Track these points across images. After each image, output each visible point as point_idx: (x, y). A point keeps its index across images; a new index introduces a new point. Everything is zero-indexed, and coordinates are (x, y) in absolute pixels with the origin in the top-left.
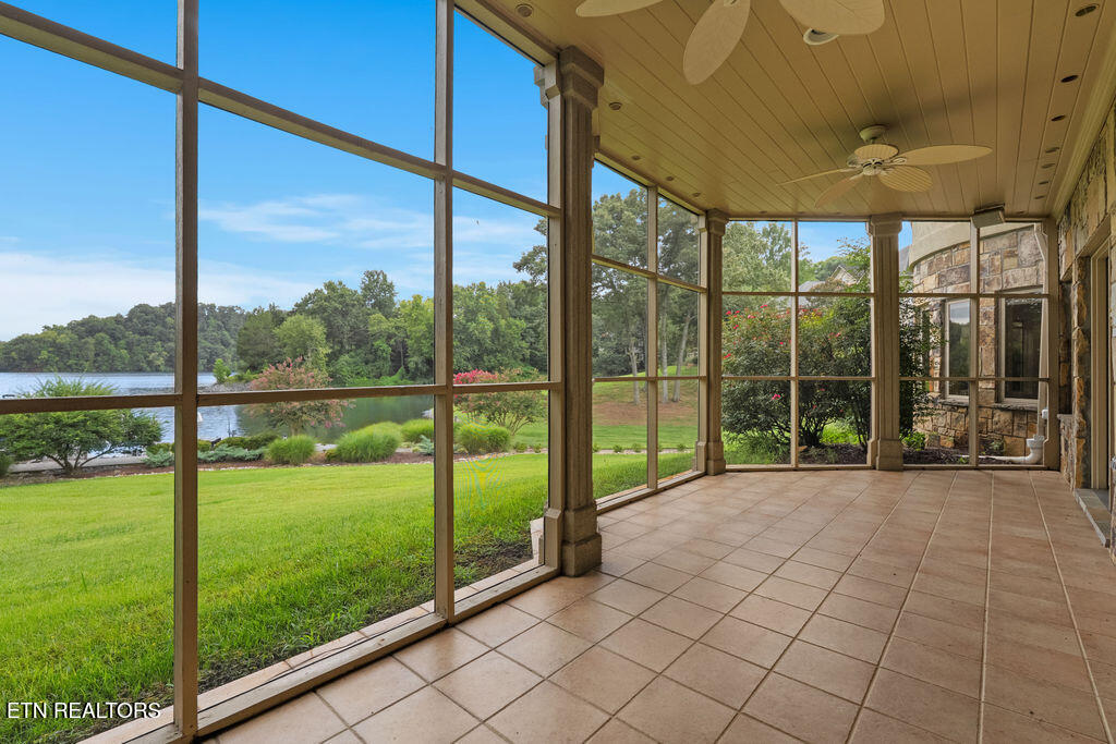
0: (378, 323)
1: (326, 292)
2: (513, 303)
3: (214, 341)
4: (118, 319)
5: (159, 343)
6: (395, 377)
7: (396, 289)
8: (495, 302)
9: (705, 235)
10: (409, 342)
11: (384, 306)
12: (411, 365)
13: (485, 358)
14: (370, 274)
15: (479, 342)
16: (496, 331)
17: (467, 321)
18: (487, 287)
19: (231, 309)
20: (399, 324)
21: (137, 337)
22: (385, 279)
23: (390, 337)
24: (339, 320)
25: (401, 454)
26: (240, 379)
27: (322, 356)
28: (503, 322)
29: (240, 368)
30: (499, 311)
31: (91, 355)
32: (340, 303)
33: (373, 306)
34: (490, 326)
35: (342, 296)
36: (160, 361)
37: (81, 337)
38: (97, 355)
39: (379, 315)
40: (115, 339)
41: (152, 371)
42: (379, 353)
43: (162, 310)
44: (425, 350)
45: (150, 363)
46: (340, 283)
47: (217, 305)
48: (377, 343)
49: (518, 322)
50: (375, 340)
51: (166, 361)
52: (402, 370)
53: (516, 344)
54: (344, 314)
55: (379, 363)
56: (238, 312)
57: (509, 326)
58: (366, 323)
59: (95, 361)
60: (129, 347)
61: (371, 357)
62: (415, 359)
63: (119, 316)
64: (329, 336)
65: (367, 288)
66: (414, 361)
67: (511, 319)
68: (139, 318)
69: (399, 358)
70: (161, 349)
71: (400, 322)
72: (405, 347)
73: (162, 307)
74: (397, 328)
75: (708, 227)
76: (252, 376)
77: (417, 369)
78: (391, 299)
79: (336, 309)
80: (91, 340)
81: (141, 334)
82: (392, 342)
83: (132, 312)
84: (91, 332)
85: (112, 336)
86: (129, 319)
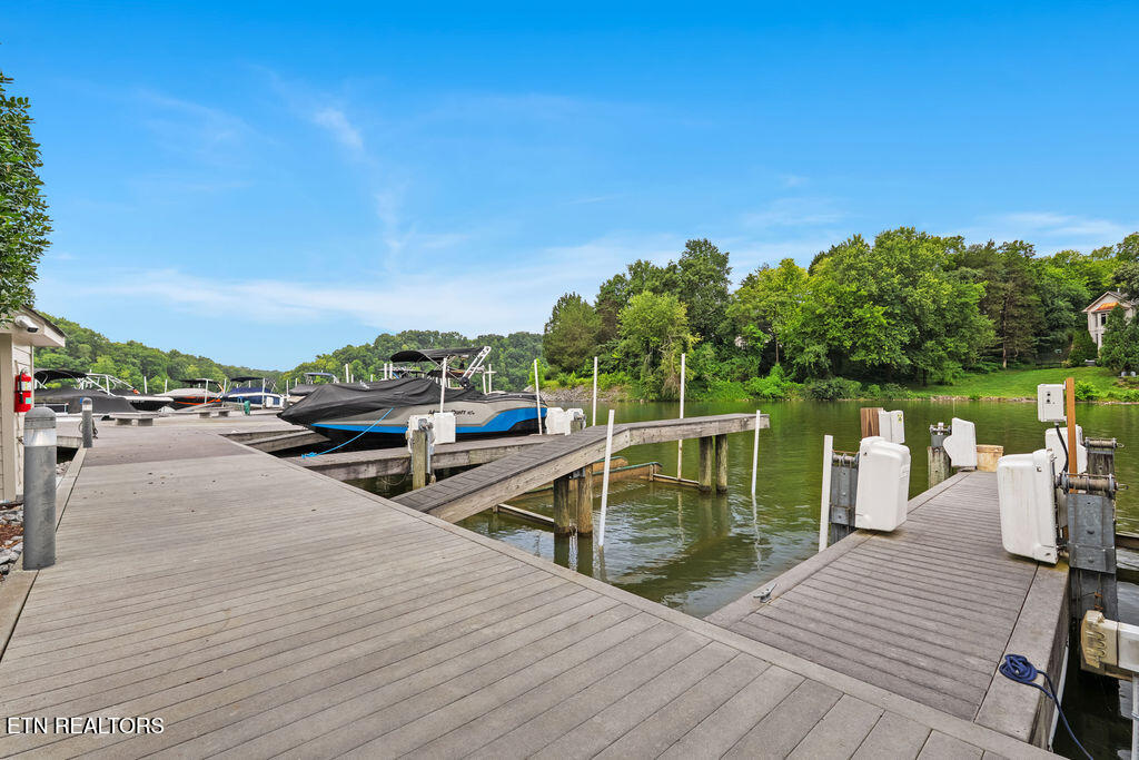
4: (367, 348)
19: (451, 335)
26: (563, 384)
27: (690, 345)
43: (399, 338)
47: (441, 332)
56: (457, 337)
63: (368, 345)
68: (382, 346)
73: (399, 335)
83: (377, 341)
84: (349, 360)
85: (364, 362)
86: (376, 348)
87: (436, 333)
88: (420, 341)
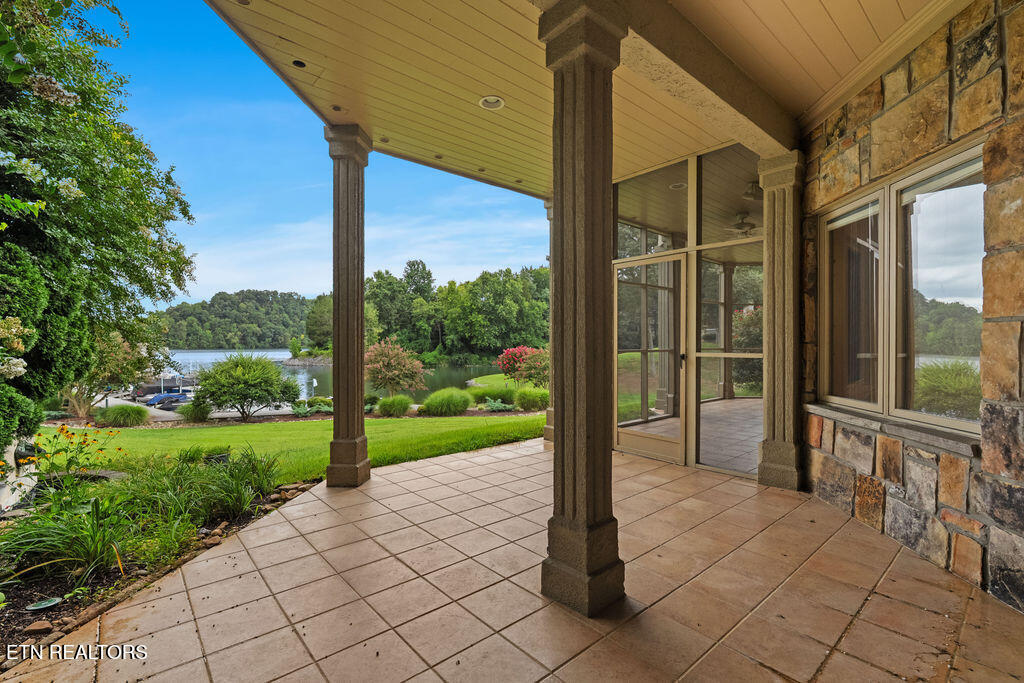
0: (421, 306)
1: (375, 280)
2: (535, 286)
3: (277, 322)
4: (203, 305)
5: (235, 324)
6: (435, 353)
7: (434, 277)
8: (519, 286)
9: (723, 275)
10: (446, 322)
11: (423, 290)
12: (449, 342)
13: (511, 336)
14: (411, 264)
15: (506, 322)
16: (521, 312)
17: (496, 303)
18: (513, 272)
19: (290, 295)
20: (438, 307)
21: (218, 319)
22: (424, 268)
23: (430, 318)
24: (388, 305)
25: (472, 411)
26: (310, 354)
27: (375, 335)
28: (526, 304)
29: (310, 345)
30: (524, 295)
31: (184, 335)
32: (389, 290)
33: (415, 291)
34: (515, 308)
35: (390, 284)
36: (236, 340)
37: (177, 321)
38: (188, 335)
39: (420, 299)
40: (201, 321)
41: (229, 348)
42: (421, 332)
43: (237, 297)
44: (460, 329)
45: (228, 341)
46: (387, 272)
47: (279, 292)
48: (418, 324)
49: (540, 303)
50: (418, 321)
51: (241, 339)
52: (440, 346)
53: (538, 324)
54: (392, 299)
55: (421, 340)
56: (296, 297)
57: (532, 308)
58: (409, 306)
59: (187, 340)
60: (212, 328)
61: (413, 335)
62: (452, 336)
63: (204, 302)
64: (381, 318)
65: (409, 276)
66: (451, 338)
67: (534, 301)
68: (218, 304)
69: (438, 336)
70: (236, 330)
71: (438, 305)
72: (442, 327)
73: (237, 294)
74: (436, 310)
75: (725, 271)
76: (319, 352)
77: (453, 345)
78: (429, 284)
79: (386, 295)
80: (184, 323)
81: (220, 317)
82: (432, 323)
83: (213, 299)
84: (184, 316)
85: (200, 319)
86: (212, 305)
87: (275, 293)
88: (258, 300)
